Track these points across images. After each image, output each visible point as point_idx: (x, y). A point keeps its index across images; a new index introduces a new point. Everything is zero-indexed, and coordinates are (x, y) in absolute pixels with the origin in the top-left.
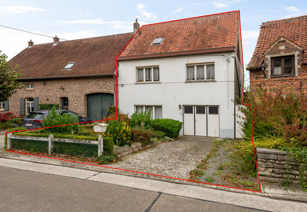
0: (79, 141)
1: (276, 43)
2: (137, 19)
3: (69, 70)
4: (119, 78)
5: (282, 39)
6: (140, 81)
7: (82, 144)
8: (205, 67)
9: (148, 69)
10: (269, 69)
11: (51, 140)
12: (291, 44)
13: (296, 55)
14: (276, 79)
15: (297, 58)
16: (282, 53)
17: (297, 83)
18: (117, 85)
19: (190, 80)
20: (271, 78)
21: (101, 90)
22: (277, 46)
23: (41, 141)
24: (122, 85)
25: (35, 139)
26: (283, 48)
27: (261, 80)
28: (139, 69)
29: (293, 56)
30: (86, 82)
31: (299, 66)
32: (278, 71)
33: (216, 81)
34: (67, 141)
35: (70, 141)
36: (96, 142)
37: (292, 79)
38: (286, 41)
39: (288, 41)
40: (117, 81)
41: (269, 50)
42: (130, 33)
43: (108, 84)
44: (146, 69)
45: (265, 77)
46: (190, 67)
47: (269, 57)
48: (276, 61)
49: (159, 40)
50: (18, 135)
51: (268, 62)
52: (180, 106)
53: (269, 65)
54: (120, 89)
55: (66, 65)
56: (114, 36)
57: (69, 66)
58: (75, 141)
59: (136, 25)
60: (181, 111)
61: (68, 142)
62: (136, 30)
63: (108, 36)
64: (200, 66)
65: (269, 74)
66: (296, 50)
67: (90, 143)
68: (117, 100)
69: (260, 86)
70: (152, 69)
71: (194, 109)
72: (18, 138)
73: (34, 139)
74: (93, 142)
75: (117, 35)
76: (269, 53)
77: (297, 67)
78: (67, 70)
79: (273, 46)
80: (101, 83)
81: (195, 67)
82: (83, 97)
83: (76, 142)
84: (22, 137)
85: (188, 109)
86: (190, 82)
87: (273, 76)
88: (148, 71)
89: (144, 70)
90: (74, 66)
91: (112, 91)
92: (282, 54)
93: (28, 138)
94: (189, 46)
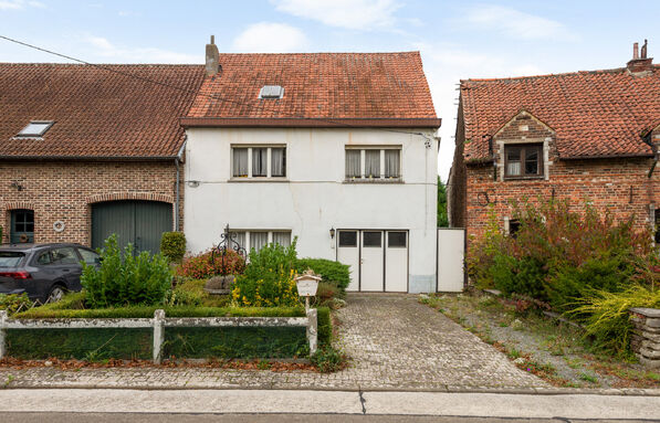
0: (251, 321)
1: (514, 119)
2: (213, 38)
3: (38, 139)
4: (186, 167)
5: (524, 113)
6: (238, 174)
7: (260, 327)
8: (382, 153)
9: (260, 150)
10: (501, 165)
11: (162, 324)
12: (539, 123)
13: (546, 144)
14: (514, 183)
15: (547, 149)
16: (523, 138)
17: (546, 192)
18: (181, 182)
19: (352, 177)
20: (505, 181)
21: (135, 195)
22: (515, 125)
23: (125, 329)
24: (195, 182)
25: (101, 324)
26: (525, 128)
27: (488, 183)
28: (238, 150)
29: (541, 144)
30: (95, 171)
31: (551, 163)
32: (516, 168)
33: (403, 183)
34: (213, 322)
35: (222, 323)
36: (301, 321)
37: (539, 184)
38: (529, 118)
39: (533, 118)
40: (182, 173)
41: (502, 131)
42: (188, 66)
43: (157, 178)
44: (254, 149)
45: (495, 178)
46: (352, 151)
47: (501, 143)
48: (513, 152)
49: (276, 90)
50: (37, 318)
51: (500, 152)
52: (332, 230)
53: (502, 157)
54: (189, 192)
55: (24, 125)
56: (145, 66)
57: (34, 129)
58: (240, 321)
59: (211, 50)
60: (335, 241)
61: (216, 324)
62: (212, 60)
63: (128, 66)
64: (373, 151)
65: (502, 173)
66: (547, 134)
67: (284, 324)
68: (181, 217)
69: (485, 194)
70: (269, 151)
71: (360, 238)
72: (35, 327)
73: (98, 326)
74: (292, 321)
75: (154, 65)
76: (501, 137)
77: (548, 163)
78: (32, 138)
79: (508, 125)
80: (138, 176)
81: (363, 153)
82: (82, 211)
83: (241, 324)
84: (52, 322)
85: (346, 238)
86: (353, 182)
87: (509, 178)
88: (257, 154)
89: (250, 151)
90: (48, 129)
91: (168, 197)
92: (525, 140)
93: (74, 325)
94: (346, 109)
